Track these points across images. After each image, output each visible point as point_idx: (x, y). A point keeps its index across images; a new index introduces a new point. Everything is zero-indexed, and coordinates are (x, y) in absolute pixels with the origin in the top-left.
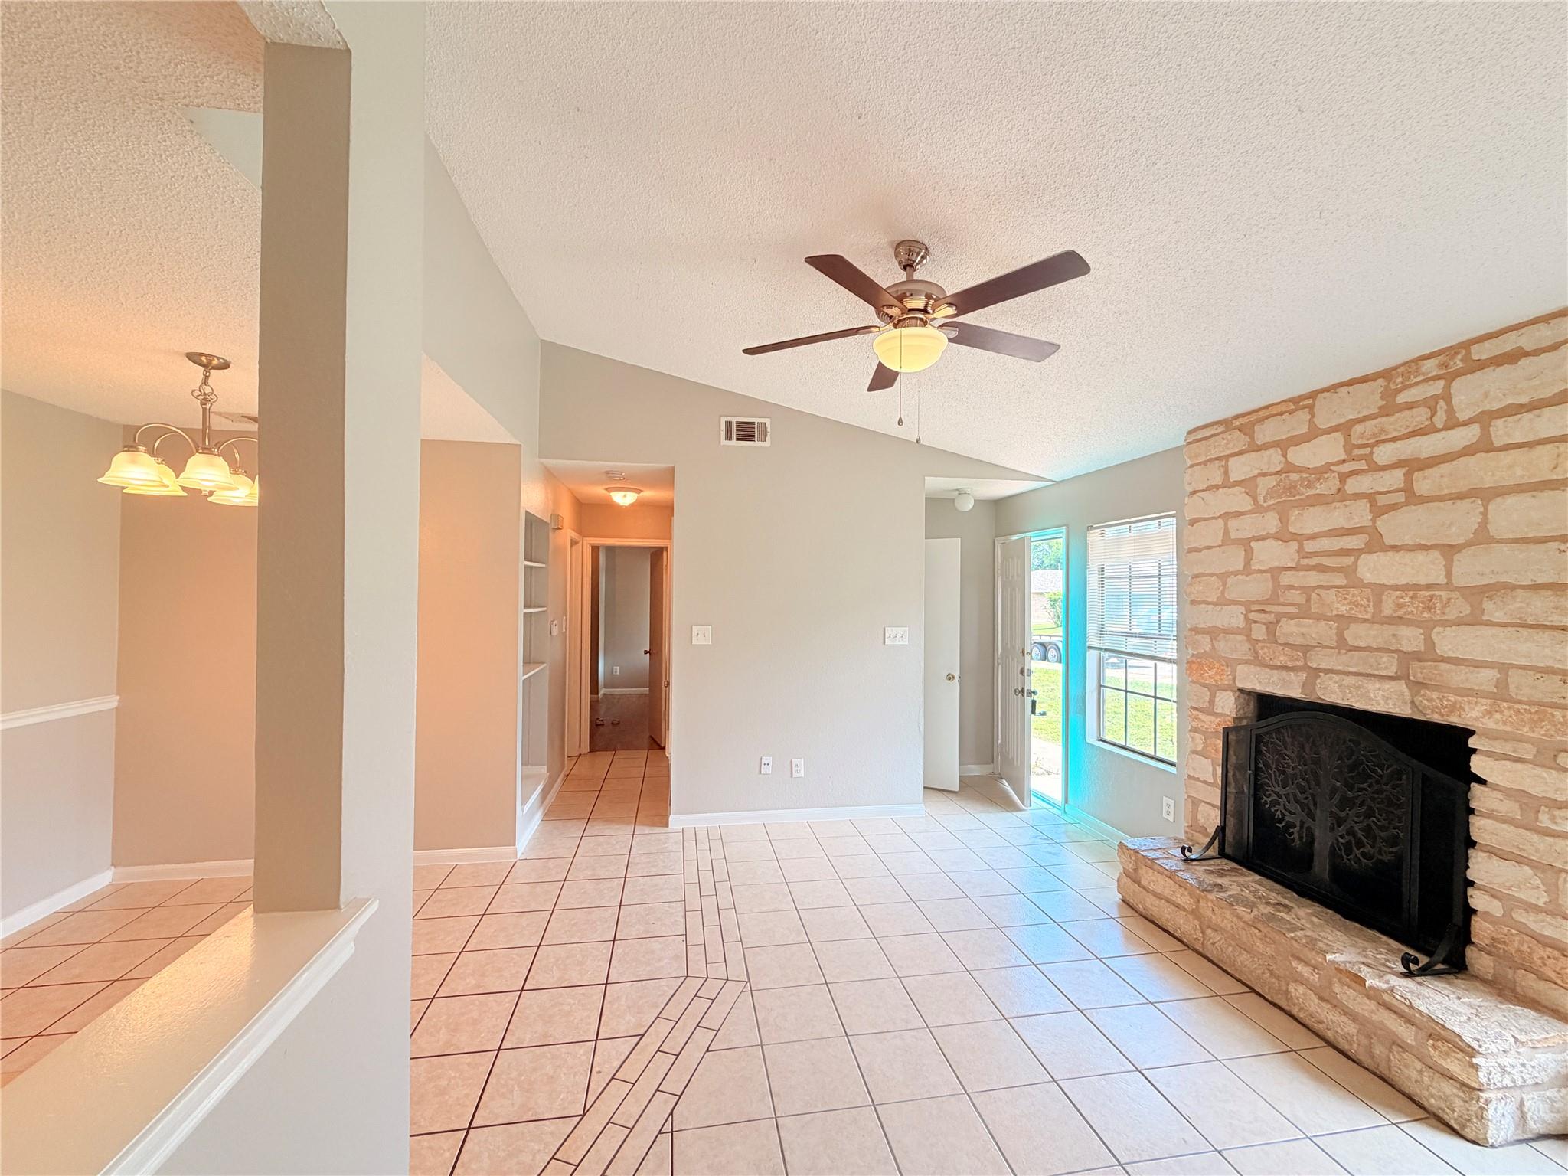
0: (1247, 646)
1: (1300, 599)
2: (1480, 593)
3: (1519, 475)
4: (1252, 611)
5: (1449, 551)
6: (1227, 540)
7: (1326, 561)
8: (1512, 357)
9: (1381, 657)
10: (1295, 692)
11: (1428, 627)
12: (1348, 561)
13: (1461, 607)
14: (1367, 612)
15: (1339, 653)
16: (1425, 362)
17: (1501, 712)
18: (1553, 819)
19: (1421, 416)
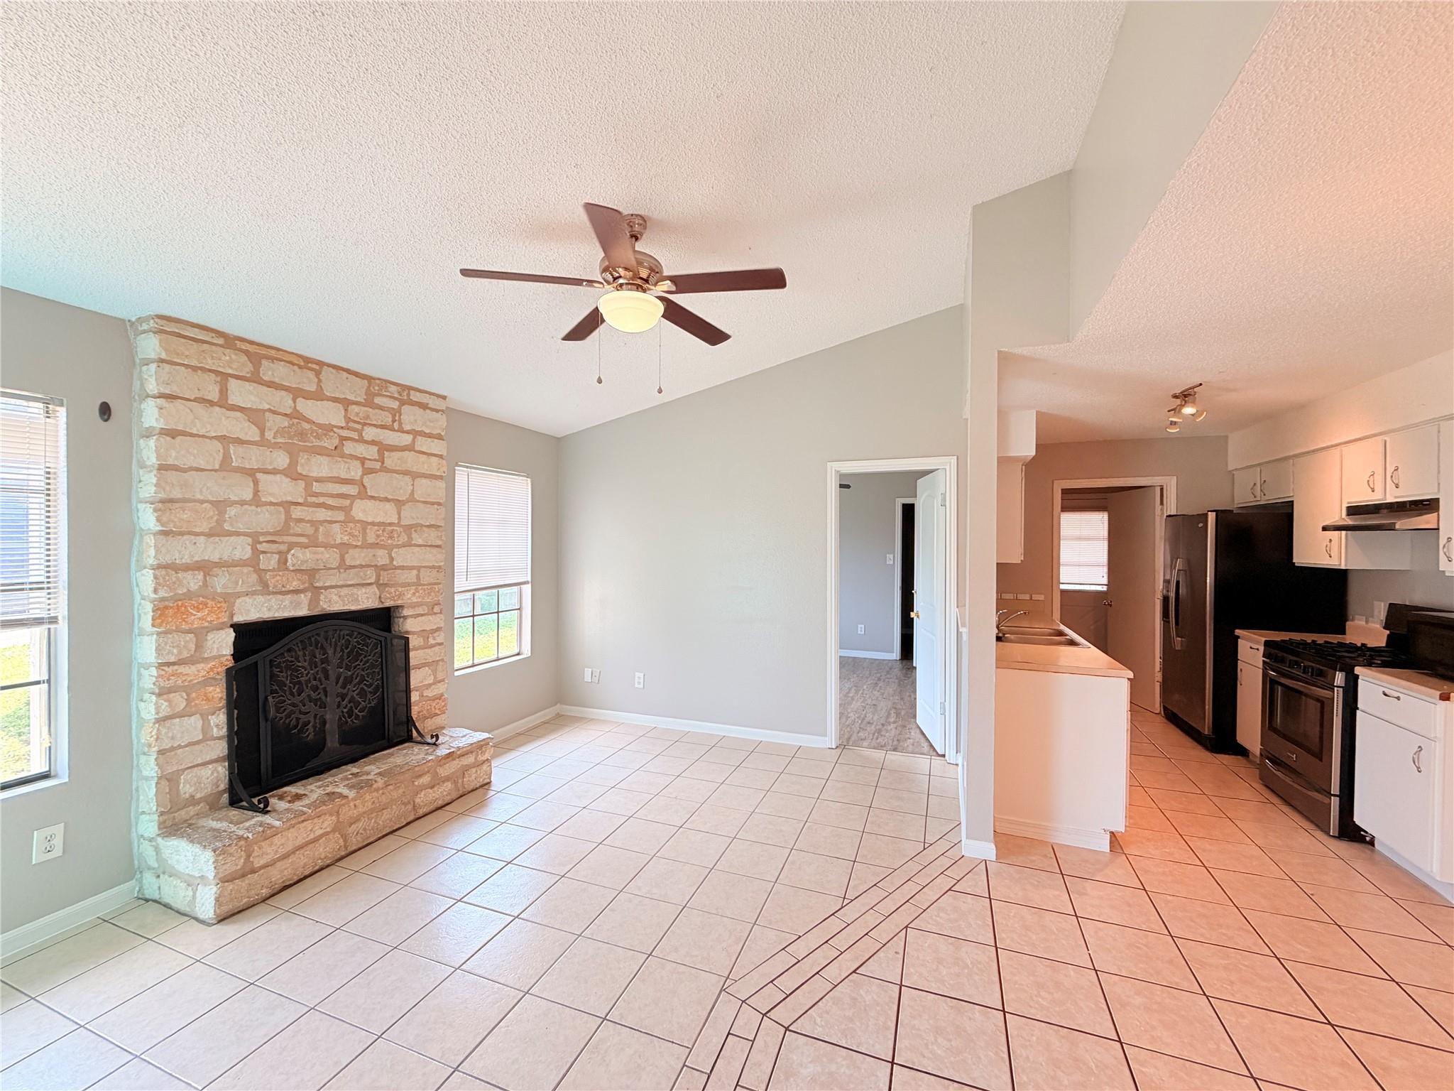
0: (255, 576)
1: (309, 530)
2: (409, 528)
3: (424, 469)
4: (260, 543)
5: (399, 503)
6: (226, 465)
7: (330, 501)
8: (424, 406)
9: (367, 571)
10: (303, 612)
11: (390, 549)
12: (347, 502)
13: (404, 538)
14: (359, 541)
15: (340, 572)
16: (392, 386)
17: (418, 592)
18: (434, 639)
19: (388, 419)
